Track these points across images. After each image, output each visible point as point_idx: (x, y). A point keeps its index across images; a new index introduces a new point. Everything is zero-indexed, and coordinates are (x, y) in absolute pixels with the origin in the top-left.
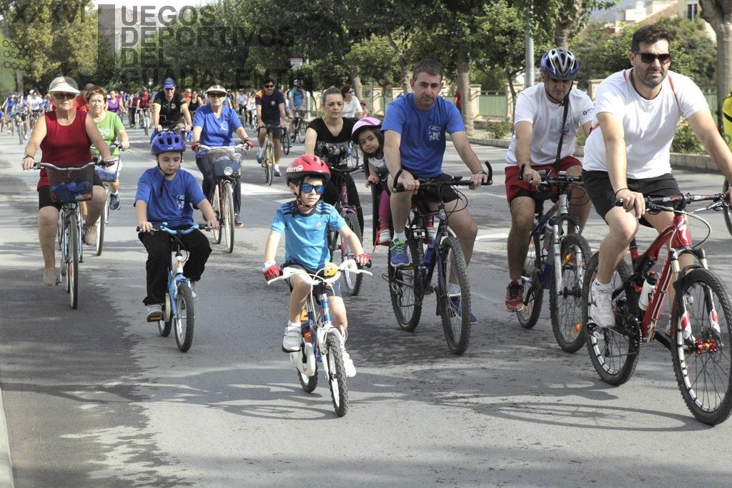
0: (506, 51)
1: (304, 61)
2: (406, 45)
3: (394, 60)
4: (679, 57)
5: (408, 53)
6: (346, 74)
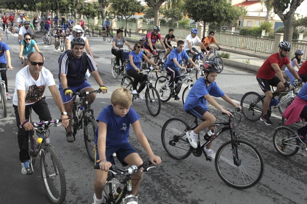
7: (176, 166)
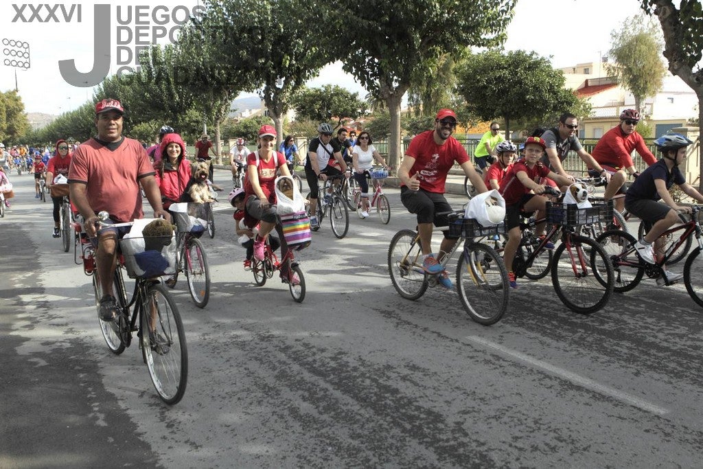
7: (497, 420)
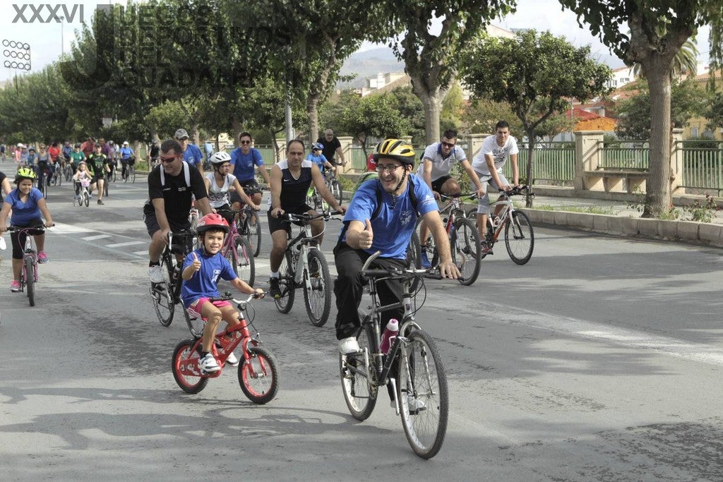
0: (270, 115)
1: (113, 120)
2: (194, 109)
3: (184, 121)
4: (399, 122)
5: (195, 115)
6: (147, 131)
